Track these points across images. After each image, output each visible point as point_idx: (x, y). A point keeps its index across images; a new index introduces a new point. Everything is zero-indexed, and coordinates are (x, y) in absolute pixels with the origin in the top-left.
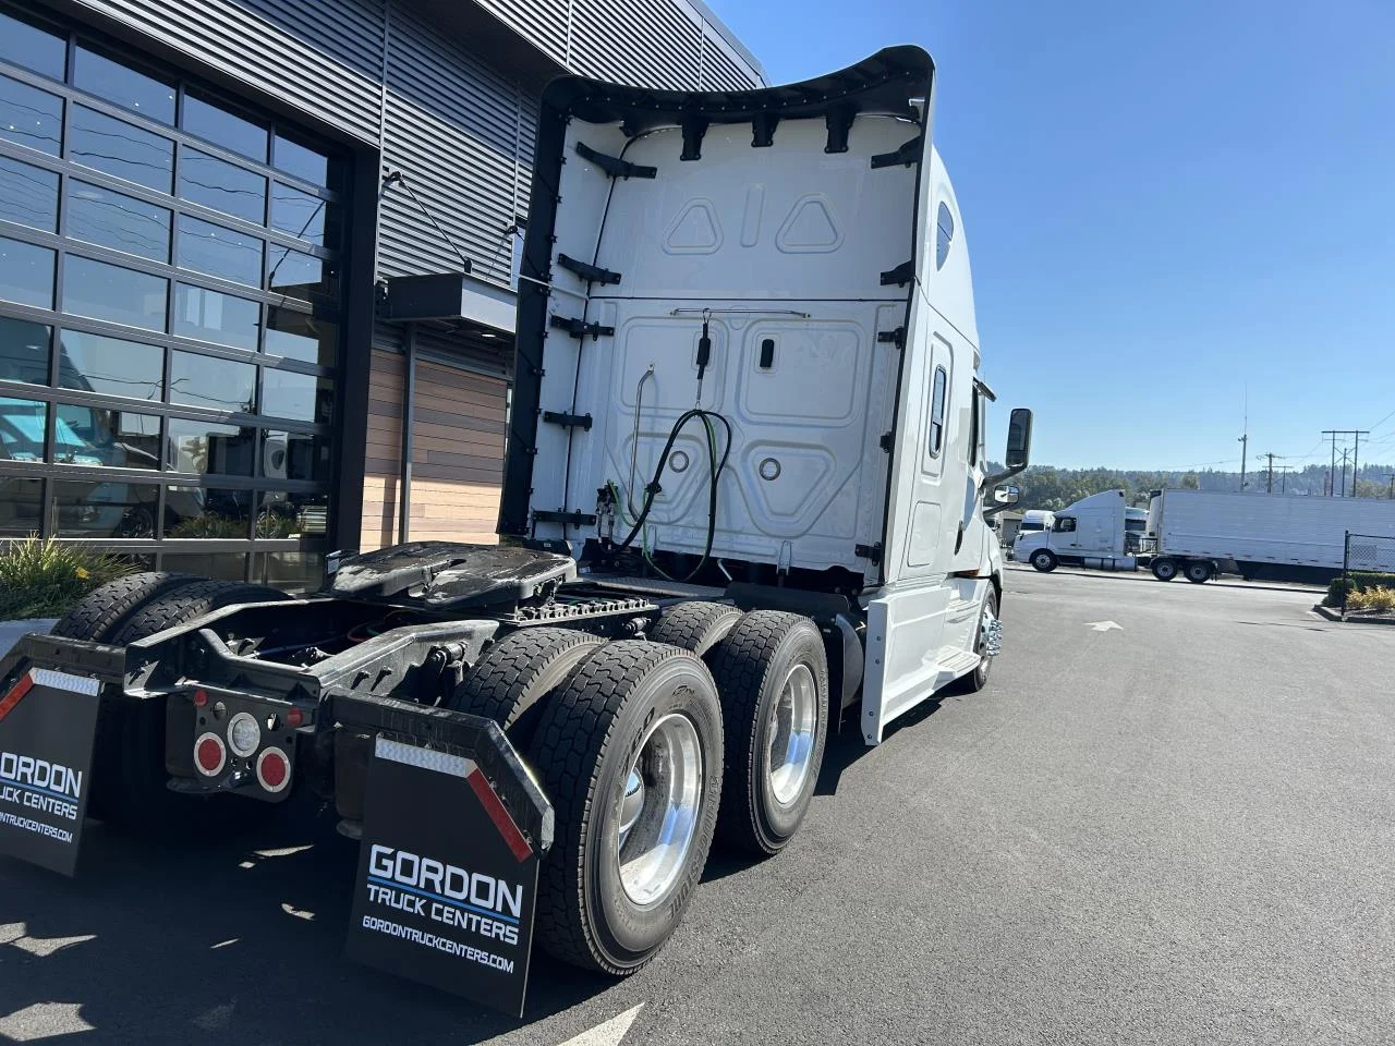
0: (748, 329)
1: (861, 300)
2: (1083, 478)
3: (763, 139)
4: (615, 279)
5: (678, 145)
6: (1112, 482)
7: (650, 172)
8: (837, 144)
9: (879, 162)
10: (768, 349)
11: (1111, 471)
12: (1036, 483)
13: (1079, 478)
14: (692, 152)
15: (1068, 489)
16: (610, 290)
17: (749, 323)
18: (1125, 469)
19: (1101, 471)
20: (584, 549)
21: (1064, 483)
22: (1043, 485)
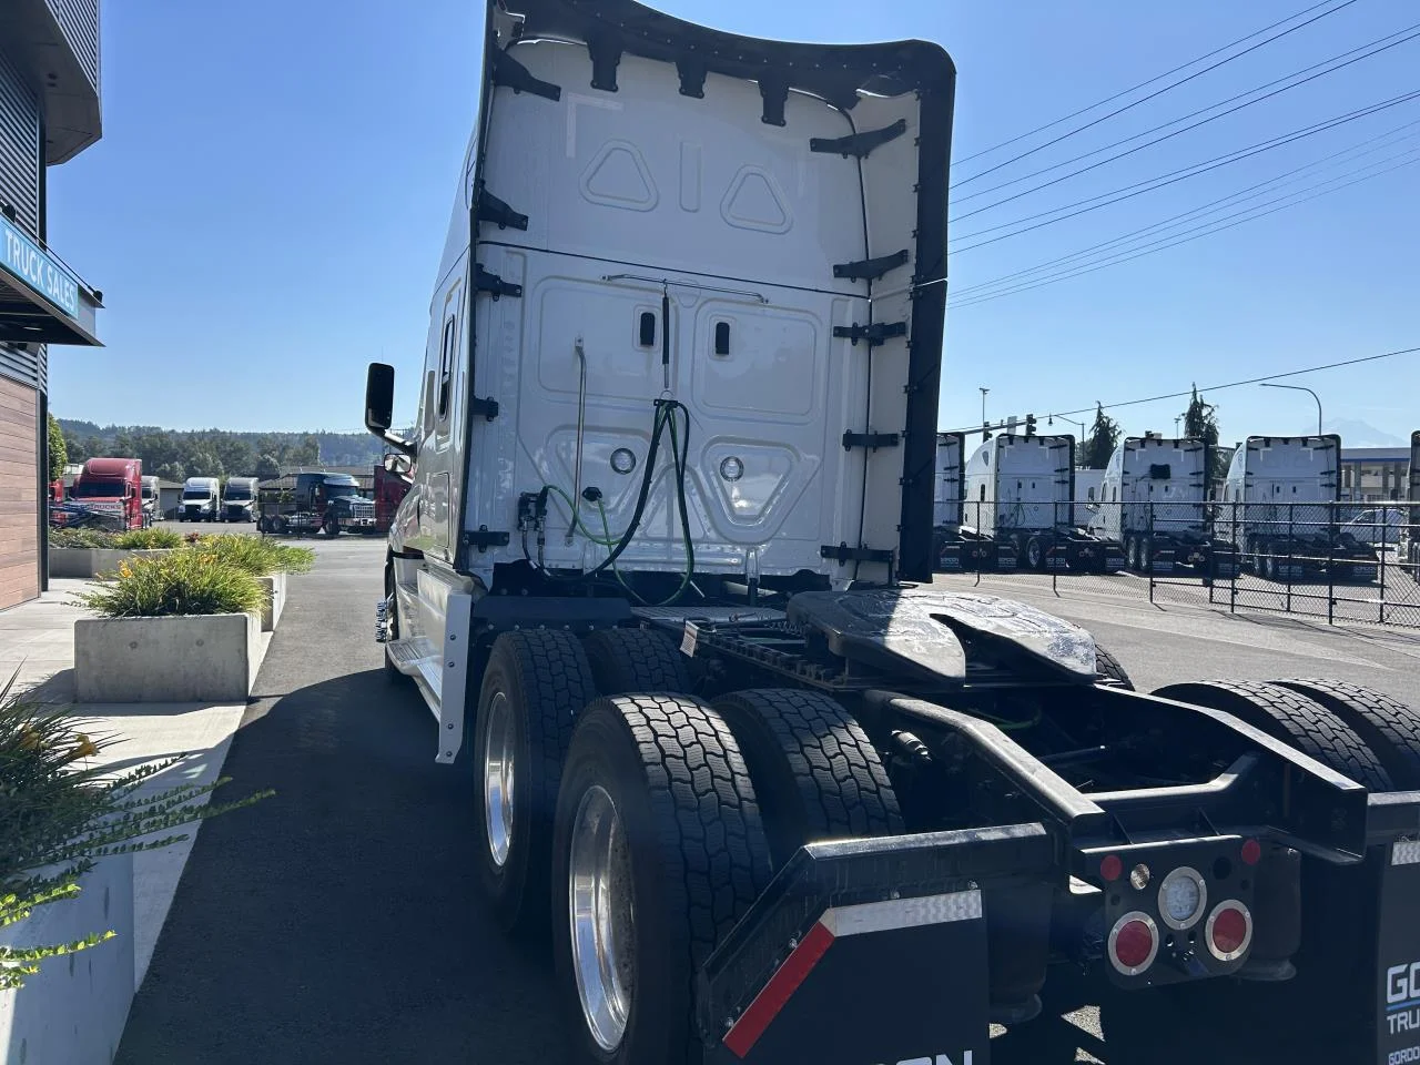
0: (700, 308)
1: (816, 291)
2: (200, 440)
3: (691, 87)
4: (520, 222)
5: (586, 69)
6: (232, 445)
7: (552, 92)
8: (774, 115)
9: (818, 145)
10: (723, 332)
11: (224, 433)
12: (147, 445)
13: (197, 440)
14: (605, 80)
15: (184, 451)
16: (512, 235)
17: (700, 302)
18: (240, 431)
19: (215, 432)
20: (494, 574)
21: (180, 445)
22: (156, 448)
